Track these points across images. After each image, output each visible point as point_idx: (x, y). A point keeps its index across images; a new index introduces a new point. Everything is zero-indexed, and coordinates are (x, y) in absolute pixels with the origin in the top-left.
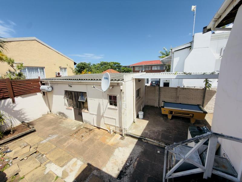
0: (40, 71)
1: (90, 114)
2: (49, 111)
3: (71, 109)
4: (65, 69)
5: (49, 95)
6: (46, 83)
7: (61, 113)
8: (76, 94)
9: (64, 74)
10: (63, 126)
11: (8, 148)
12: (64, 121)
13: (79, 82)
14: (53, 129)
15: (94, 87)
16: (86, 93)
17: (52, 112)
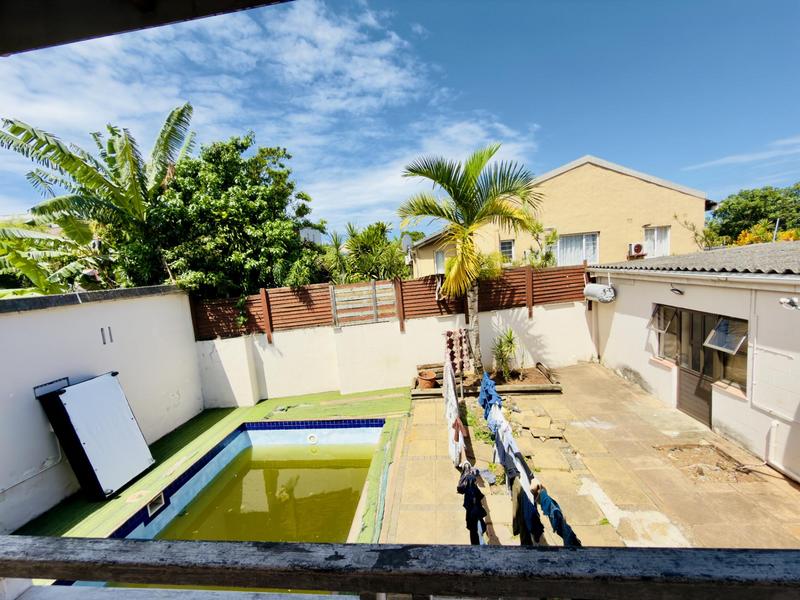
0: (587, 245)
1: (753, 407)
2: (597, 356)
3: (669, 369)
4: (664, 229)
5: (602, 310)
6: (601, 277)
7: (631, 371)
8: (698, 320)
9: (657, 250)
10: (632, 409)
11: (514, 404)
12: (636, 396)
13: (719, 281)
14: (604, 406)
15: (792, 304)
16: (746, 321)
17: (603, 358)
